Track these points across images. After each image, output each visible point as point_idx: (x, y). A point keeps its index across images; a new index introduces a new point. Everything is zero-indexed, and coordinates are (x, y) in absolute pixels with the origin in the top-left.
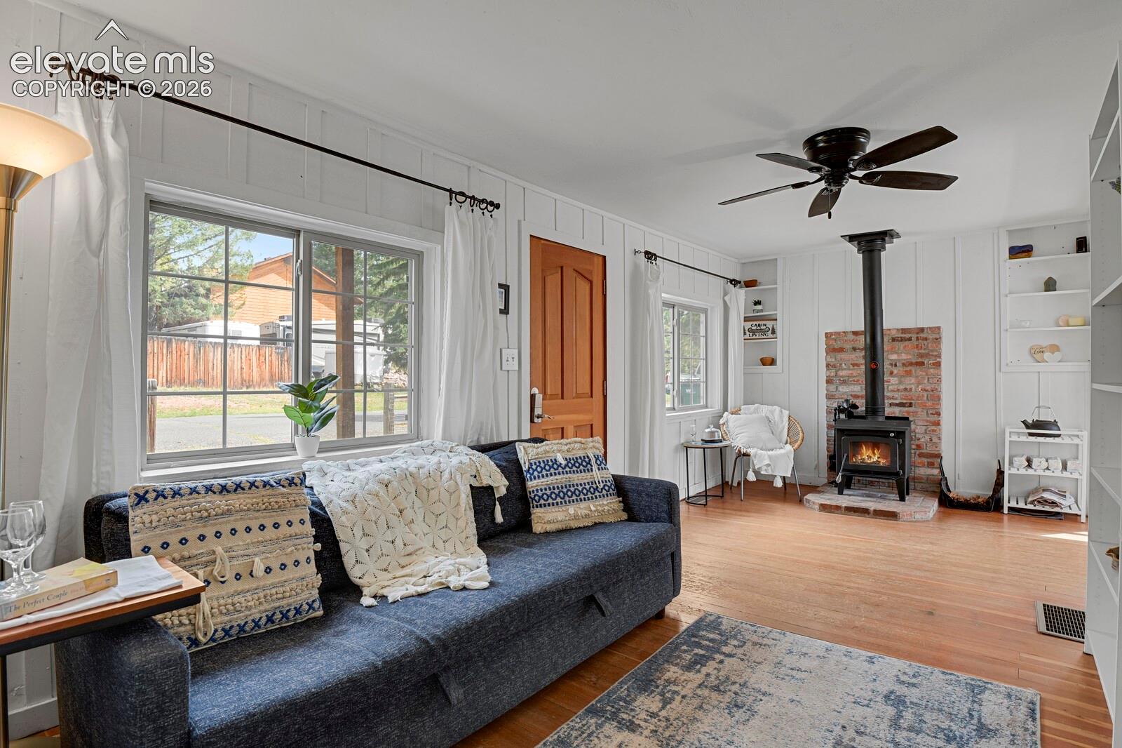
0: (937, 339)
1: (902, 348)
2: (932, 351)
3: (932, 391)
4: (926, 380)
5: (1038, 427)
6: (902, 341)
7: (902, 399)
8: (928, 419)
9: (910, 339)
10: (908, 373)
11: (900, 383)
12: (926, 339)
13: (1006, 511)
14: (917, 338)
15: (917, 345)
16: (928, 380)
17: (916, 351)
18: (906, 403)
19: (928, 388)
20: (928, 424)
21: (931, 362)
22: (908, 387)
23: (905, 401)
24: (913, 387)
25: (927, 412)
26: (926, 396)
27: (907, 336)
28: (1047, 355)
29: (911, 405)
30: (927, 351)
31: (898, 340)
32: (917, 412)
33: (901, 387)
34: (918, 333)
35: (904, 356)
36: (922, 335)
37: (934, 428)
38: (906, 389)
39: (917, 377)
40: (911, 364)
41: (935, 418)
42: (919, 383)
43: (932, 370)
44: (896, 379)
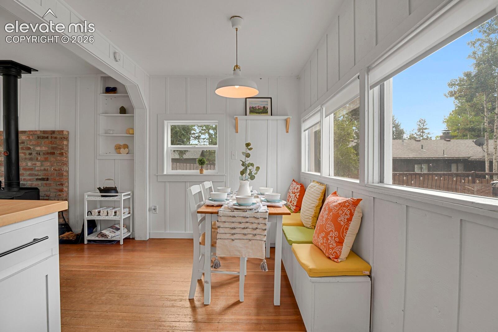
0: (62, 138)
1: (43, 143)
2: (59, 145)
3: (59, 170)
4: (55, 164)
5: (106, 191)
6: (43, 138)
7: (43, 176)
8: (57, 188)
9: (47, 138)
10: (46, 159)
11: (42, 165)
12: (56, 138)
13: (86, 242)
14: (51, 137)
15: (51, 141)
16: (57, 164)
17: (51, 145)
18: (45, 178)
19: (57, 169)
20: (57, 191)
21: (59, 152)
22: (46, 168)
23: (44, 177)
24: (49, 168)
25: (56, 183)
26: (55, 173)
27: (46, 135)
28: (122, 150)
29: (47, 179)
30: (56, 146)
31: (41, 138)
32: (51, 184)
33: (42, 168)
34: (52, 134)
35: (44, 148)
36: (54, 135)
37: (60, 193)
38: (45, 170)
39: (51, 162)
40: (48, 153)
41: (60, 187)
42: (52, 166)
43: (59, 158)
44: (39, 163)
